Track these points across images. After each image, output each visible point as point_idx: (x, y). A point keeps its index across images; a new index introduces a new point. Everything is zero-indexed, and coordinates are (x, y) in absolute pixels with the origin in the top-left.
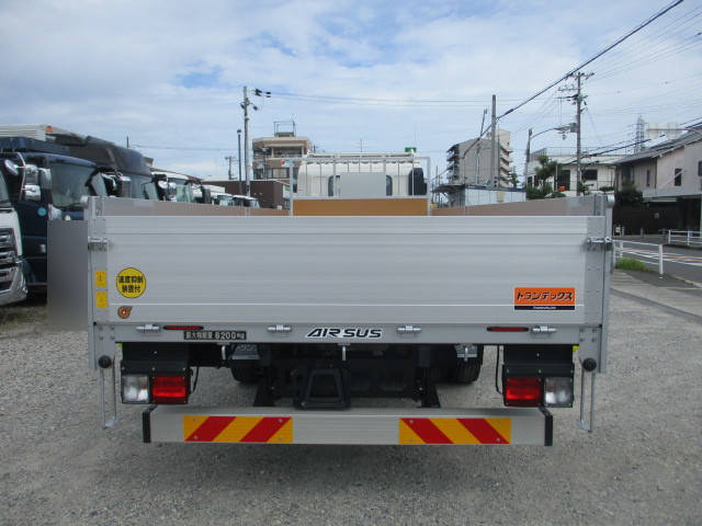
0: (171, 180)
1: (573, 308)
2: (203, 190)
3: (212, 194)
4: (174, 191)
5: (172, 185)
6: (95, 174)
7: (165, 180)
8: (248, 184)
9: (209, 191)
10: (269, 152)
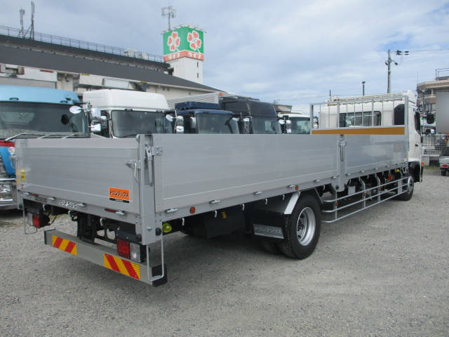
1: (128, 202)
5: (288, 121)
10: (429, 92)
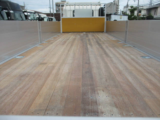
0: (28, 12)
2: (39, 16)
3: (42, 16)
4: (30, 16)
5: (29, 14)
6: (2, 10)
7: (26, 12)
8: (54, 14)
9: (41, 16)
10: (59, 6)
